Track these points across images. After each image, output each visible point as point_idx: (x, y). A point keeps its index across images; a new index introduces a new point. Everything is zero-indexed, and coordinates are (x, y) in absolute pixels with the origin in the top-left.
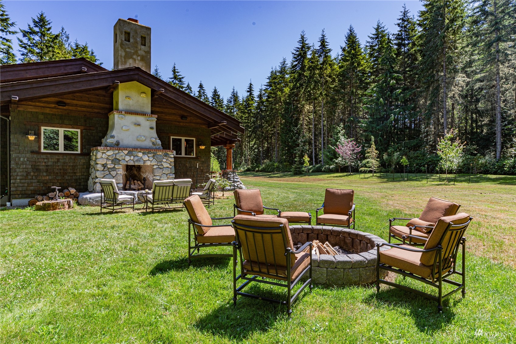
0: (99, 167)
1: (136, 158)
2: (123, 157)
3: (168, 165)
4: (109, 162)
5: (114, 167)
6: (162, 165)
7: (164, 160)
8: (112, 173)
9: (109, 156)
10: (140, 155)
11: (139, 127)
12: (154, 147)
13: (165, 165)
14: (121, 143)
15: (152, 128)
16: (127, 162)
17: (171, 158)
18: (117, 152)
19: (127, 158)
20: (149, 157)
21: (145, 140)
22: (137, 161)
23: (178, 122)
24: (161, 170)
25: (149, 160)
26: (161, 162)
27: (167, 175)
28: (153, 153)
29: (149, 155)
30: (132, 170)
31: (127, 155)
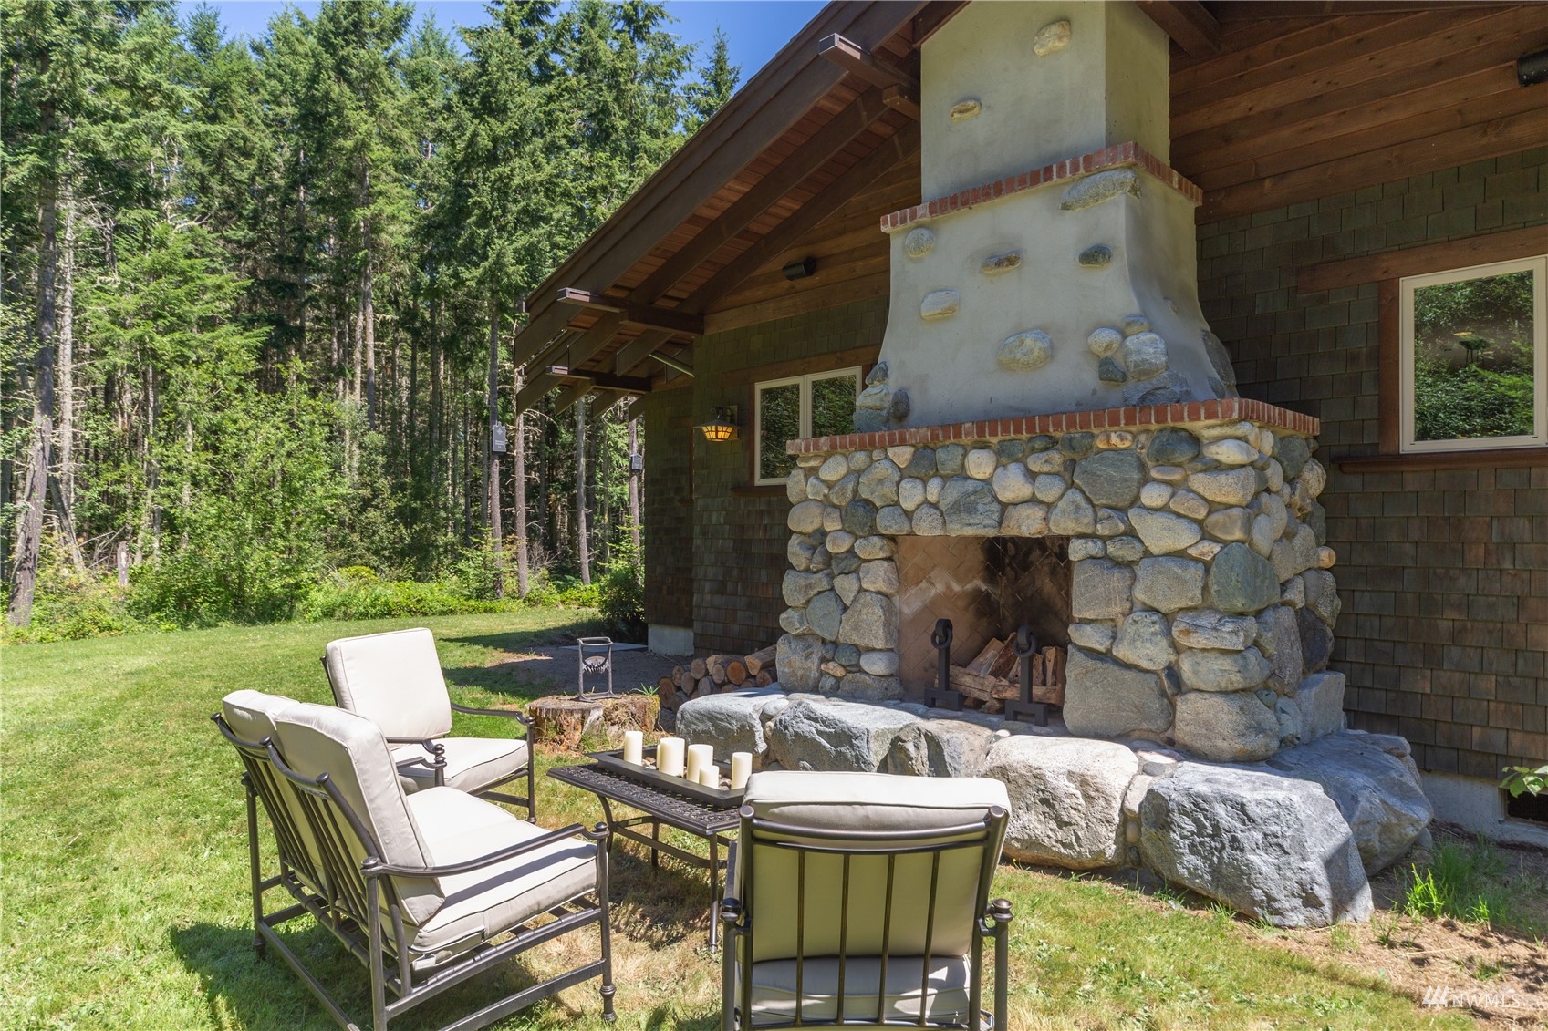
0: (796, 553)
1: (954, 492)
2: (888, 490)
3: (1185, 538)
4: (832, 525)
5: (851, 551)
6: (1131, 533)
7: (1153, 496)
8: (840, 582)
9: (830, 485)
10: (980, 465)
11: (1009, 276)
12: (1115, 395)
13: (1160, 535)
14: (917, 405)
15: (1095, 255)
16: (908, 515)
17: (1217, 467)
18: (860, 458)
19: (911, 495)
20: (1032, 476)
21: (1050, 354)
22: (956, 508)
23: (1486, 125)
24: (1117, 579)
25: (1033, 500)
26: (1121, 510)
27: (1167, 619)
28: (1070, 444)
29: (1036, 464)
30: (1025, 566)
31: (903, 474)
